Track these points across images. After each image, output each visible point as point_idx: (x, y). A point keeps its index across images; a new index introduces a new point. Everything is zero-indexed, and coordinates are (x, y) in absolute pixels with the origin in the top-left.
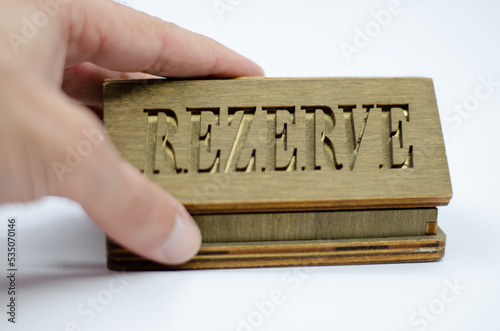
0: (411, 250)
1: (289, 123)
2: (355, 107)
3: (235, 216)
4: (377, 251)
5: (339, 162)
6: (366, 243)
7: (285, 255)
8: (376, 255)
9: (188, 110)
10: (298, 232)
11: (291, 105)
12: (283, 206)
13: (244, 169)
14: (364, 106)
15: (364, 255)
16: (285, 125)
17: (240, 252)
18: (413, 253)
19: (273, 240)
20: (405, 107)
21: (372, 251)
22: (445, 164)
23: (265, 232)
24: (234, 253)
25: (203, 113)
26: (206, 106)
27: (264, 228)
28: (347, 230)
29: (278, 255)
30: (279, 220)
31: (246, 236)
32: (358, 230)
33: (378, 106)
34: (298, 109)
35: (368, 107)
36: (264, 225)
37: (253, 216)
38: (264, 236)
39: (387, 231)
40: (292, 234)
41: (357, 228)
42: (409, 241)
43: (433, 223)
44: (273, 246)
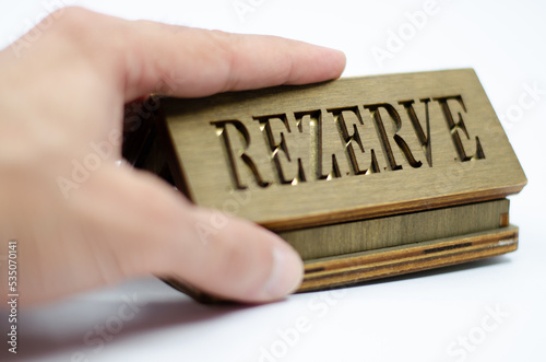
0: (491, 245)
1: (358, 124)
2: (413, 102)
3: (326, 229)
4: (461, 250)
5: (417, 159)
6: (451, 242)
7: (377, 265)
8: (461, 253)
9: (255, 118)
10: (385, 239)
11: (353, 105)
12: (375, 211)
13: (326, 177)
14: (422, 101)
15: (450, 255)
16: (355, 126)
17: (335, 267)
18: (494, 248)
19: (363, 250)
20: (459, 98)
21: (457, 250)
22: (512, 152)
23: (354, 243)
24: (330, 268)
25: (271, 120)
26: (272, 113)
27: (353, 238)
28: (430, 231)
29: (371, 266)
30: (368, 228)
31: (337, 249)
32: (440, 230)
33: (435, 99)
34: (361, 108)
35: (426, 101)
36: (353, 235)
37: (343, 226)
38: (353, 247)
39: (466, 228)
40: (379, 242)
41: (439, 229)
42: (490, 235)
43: (506, 215)
44: (366, 256)
